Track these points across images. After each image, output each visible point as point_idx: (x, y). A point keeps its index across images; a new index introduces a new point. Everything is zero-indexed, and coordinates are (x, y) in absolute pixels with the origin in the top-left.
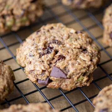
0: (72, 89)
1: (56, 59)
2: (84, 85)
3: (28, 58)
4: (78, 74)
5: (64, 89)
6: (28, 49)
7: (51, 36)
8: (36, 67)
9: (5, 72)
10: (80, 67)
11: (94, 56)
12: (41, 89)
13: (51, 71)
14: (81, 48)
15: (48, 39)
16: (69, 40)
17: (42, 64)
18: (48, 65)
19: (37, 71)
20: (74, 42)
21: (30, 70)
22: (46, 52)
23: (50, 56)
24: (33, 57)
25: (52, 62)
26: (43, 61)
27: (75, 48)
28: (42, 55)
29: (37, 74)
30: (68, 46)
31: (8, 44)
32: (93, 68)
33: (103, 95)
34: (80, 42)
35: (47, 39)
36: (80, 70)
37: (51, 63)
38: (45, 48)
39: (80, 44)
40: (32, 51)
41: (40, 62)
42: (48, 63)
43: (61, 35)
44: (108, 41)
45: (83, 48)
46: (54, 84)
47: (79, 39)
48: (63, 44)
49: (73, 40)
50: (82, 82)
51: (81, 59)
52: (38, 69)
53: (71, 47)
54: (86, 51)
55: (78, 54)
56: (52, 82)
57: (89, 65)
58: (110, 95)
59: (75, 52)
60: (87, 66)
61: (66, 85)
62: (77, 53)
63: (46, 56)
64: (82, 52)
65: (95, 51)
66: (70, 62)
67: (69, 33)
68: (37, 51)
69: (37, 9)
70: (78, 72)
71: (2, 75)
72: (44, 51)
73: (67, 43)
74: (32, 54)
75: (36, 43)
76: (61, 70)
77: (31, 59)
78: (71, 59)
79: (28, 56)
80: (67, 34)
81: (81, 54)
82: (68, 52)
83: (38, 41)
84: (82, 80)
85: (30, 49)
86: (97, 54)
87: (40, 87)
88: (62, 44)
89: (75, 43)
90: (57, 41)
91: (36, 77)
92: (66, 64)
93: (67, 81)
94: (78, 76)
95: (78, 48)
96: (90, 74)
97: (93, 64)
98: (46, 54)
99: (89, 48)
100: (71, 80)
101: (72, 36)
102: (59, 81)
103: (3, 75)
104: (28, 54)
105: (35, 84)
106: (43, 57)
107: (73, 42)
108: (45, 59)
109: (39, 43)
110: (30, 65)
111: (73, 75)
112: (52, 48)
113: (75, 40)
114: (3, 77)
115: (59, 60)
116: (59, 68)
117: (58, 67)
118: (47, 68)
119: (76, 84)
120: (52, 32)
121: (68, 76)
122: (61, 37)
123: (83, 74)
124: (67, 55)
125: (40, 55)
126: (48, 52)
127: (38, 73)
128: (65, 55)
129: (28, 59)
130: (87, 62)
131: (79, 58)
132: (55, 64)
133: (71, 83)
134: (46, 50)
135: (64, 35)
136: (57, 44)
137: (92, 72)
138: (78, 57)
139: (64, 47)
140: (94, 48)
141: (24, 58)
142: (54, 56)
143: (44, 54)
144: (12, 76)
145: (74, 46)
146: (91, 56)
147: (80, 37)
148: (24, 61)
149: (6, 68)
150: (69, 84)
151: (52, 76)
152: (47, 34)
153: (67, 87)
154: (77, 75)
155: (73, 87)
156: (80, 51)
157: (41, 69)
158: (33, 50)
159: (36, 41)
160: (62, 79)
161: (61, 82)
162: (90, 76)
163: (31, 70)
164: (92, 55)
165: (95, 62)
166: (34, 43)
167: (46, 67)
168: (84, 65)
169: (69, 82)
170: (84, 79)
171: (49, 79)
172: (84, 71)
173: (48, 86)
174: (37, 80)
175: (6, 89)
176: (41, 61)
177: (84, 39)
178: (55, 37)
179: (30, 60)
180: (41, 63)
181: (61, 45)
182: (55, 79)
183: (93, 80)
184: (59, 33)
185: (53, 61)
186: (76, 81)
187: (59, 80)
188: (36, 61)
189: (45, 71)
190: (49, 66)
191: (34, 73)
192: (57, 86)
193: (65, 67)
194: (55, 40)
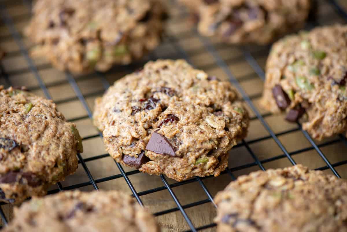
0: (185, 179)
1: (161, 119)
2: (209, 173)
3: (111, 115)
4: (198, 151)
5: (169, 177)
6: (113, 99)
7: (161, 79)
8: (123, 130)
9: (64, 134)
10: (202, 137)
11: (234, 123)
12: (127, 174)
13: (148, 141)
14: (211, 105)
15: (154, 85)
16: (191, 89)
17: (133, 126)
18: (146, 129)
19: (123, 138)
20: (201, 94)
21: (111, 135)
22: (146, 106)
23: (151, 114)
24: (120, 114)
25: (153, 125)
26: (136, 122)
27: (199, 104)
28: (137, 112)
29: (123, 145)
30: (187, 99)
31: (86, 91)
32: (228, 142)
33: (235, 188)
34: (212, 95)
35: (152, 84)
36: (202, 143)
37: (151, 127)
38: (144, 99)
39: (210, 99)
40: (121, 103)
41: (132, 122)
42: (146, 126)
43: (179, 80)
44: (269, 103)
45: (216, 106)
46: (153, 166)
47: (211, 89)
48: (179, 95)
49: (199, 90)
50: (205, 167)
51: (206, 126)
52: (124, 134)
53: (193, 102)
54: (220, 112)
55: (203, 115)
56: (150, 162)
57: (220, 137)
58: (247, 190)
59: (198, 111)
60: (216, 137)
61: (174, 170)
62: (201, 114)
63: (143, 112)
64: (212, 112)
65: (237, 114)
66: (185, 128)
67: (194, 78)
68: (130, 103)
69: (147, 35)
70: (198, 146)
71: (56, 138)
72: (141, 104)
73: (187, 95)
74: (119, 107)
75: (129, 89)
76: (166, 139)
77: (115, 116)
78: (188, 123)
79: (111, 112)
80: (190, 79)
81: (209, 117)
82: (186, 110)
83: (134, 87)
84: (205, 163)
85: (116, 99)
86: (240, 120)
87: (127, 169)
88: (177, 96)
89: (201, 96)
90: (170, 89)
91: (120, 149)
92: (178, 130)
93: (177, 162)
94: (197, 154)
95: (206, 106)
96: (222, 154)
97: (229, 136)
98: (144, 109)
99: (227, 108)
100: (183, 159)
101: (199, 84)
102: (162, 161)
103: (58, 138)
104: (113, 108)
105: (119, 163)
106: (138, 114)
107: (198, 94)
108: (141, 119)
109: (135, 89)
110: (112, 126)
111: (189, 151)
112: (156, 101)
113: (202, 90)
114: (58, 142)
115: (166, 121)
116: (164, 136)
117: (161, 134)
118: (142, 134)
119: (193, 169)
120: (165, 75)
121: (177, 153)
122: (178, 83)
123: (207, 152)
124: (181, 115)
125: (133, 111)
126: (148, 107)
127: (125, 141)
128: (179, 114)
129: (111, 117)
130: (217, 131)
131: (205, 122)
132: (158, 129)
133: (182, 167)
134: (146, 102)
135: (184, 80)
136: (168, 95)
137: (226, 150)
138: (203, 120)
139: (179, 100)
140: (236, 108)
141: (104, 115)
142: (158, 115)
143: (140, 110)
144: (76, 142)
145: (198, 101)
146: (228, 121)
147: (213, 87)
148: (103, 119)
149: (66, 128)
150: (180, 169)
151: (150, 150)
152: (154, 77)
153: (175, 174)
154: (195, 152)
155: (187, 174)
156: (208, 111)
157: (131, 135)
158: (121, 101)
159: (131, 87)
160: (167, 158)
161: (164, 163)
162: (222, 158)
163: (113, 136)
164: (230, 119)
165: (234, 133)
166: (127, 89)
167: (140, 133)
168: (210, 136)
169: (180, 163)
170: (208, 161)
171: (144, 155)
172: (209, 145)
173: (140, 169)
174: (123, 156)
175: (61, 165)
176: (133, 120)
177: (220, 91)
178: (166, 83)
179: (114, 119)
180: (132, 124)
181: (175, 97)
182: (154, 156)
183: (226, 166)
184: (175, 77)
185: (156, 123)
186: (192, 163)
187: (161, 159)
188: (124, 120)
189: (138, 139)
190: (145, 132)
191: (117, 142)
192: (157, 169)
193: (175, 136)
194: (166, 88)
